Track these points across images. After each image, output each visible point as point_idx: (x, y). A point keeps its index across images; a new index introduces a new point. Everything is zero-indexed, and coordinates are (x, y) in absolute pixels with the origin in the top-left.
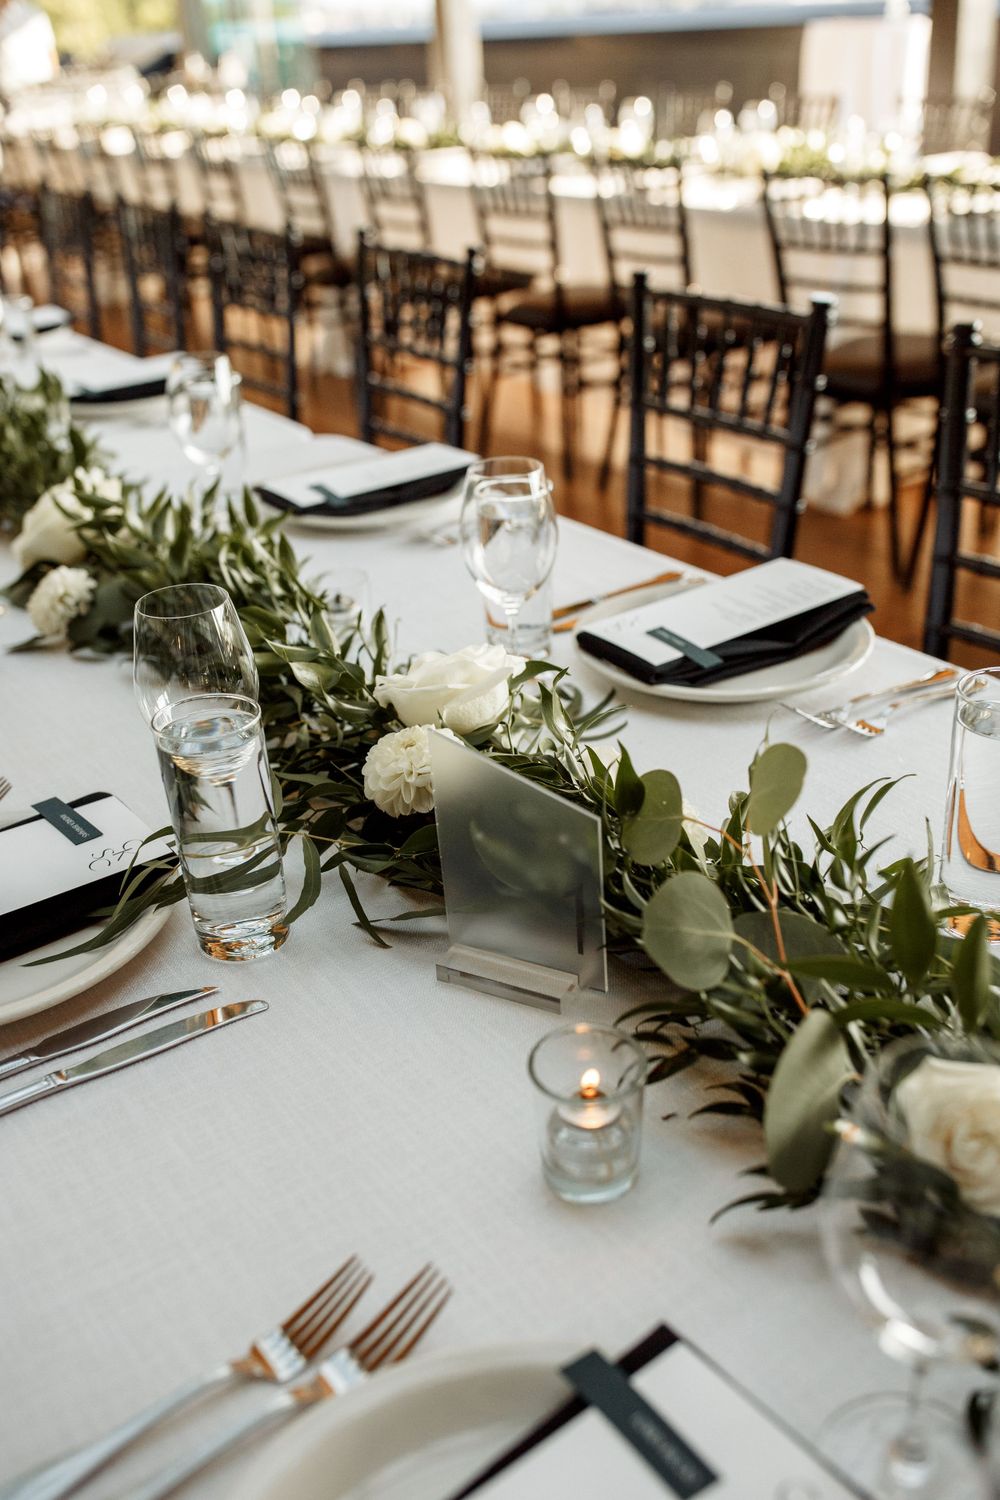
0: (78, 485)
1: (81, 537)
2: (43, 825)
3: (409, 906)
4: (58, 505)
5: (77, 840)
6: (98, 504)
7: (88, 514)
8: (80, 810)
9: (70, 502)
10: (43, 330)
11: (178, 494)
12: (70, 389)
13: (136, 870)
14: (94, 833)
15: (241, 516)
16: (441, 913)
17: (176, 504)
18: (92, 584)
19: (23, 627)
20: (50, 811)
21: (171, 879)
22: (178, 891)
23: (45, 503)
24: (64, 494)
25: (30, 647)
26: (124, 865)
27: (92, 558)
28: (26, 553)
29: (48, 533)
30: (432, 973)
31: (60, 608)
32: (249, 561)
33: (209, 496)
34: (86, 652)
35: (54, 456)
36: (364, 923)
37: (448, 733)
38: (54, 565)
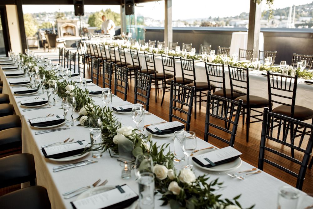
0: (88, 105)
1: (87, 112)
2: (77, 143)
3: (115, 153)
4: (85, 108)
5: (81, 144)
6: (90, 108)
7: (89, 109)
8: (82, 142)
9: (87, 108)
10: (88, 82)
11: (101, 107)
12: (90, 92)
13: (86, 148)
14: (82, 144)
15: (108, 111)
16: (118, 154)
17: (100, 108)
18: (88, 118)
19: (78, 123)
20: (78, 142)
21: (90, 149)
22: (90, 150)
23: (83, 107)
24: (86, 106)
25: (79, 125)
26: (84, 147)
27: (89, 115)
28: (80, 114)
29: (83, 111)
30: (116, 160)
31: (83, 120)
32: (107, 116)
33: (105, 108)
34: (86, 126)
35: (86, 101)
36: (111, 156)
37: (123, 136)
38: (83, 115)
